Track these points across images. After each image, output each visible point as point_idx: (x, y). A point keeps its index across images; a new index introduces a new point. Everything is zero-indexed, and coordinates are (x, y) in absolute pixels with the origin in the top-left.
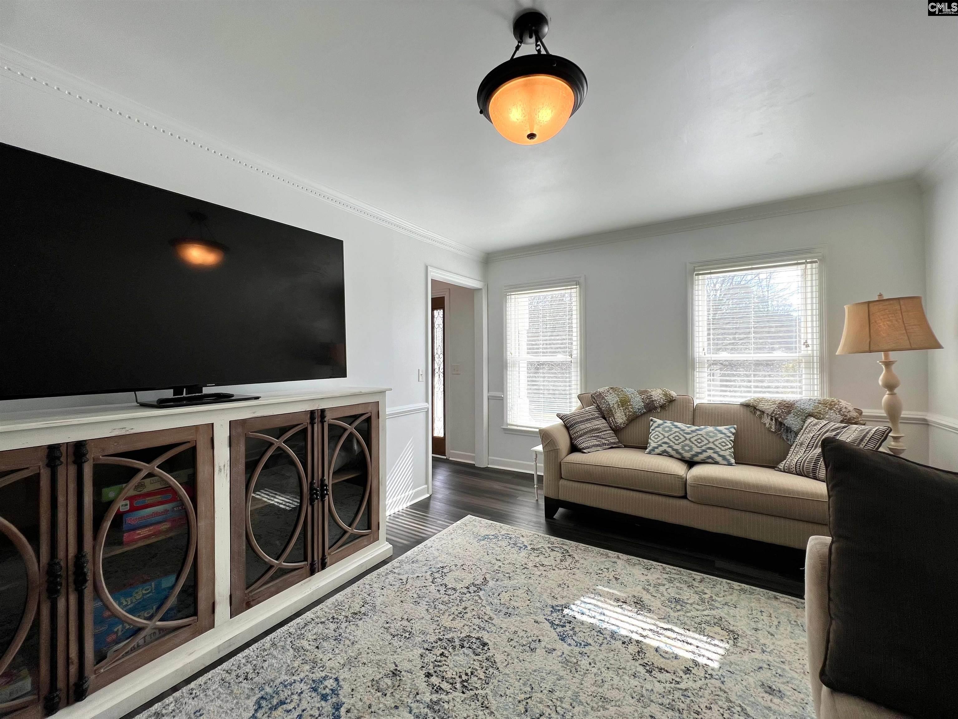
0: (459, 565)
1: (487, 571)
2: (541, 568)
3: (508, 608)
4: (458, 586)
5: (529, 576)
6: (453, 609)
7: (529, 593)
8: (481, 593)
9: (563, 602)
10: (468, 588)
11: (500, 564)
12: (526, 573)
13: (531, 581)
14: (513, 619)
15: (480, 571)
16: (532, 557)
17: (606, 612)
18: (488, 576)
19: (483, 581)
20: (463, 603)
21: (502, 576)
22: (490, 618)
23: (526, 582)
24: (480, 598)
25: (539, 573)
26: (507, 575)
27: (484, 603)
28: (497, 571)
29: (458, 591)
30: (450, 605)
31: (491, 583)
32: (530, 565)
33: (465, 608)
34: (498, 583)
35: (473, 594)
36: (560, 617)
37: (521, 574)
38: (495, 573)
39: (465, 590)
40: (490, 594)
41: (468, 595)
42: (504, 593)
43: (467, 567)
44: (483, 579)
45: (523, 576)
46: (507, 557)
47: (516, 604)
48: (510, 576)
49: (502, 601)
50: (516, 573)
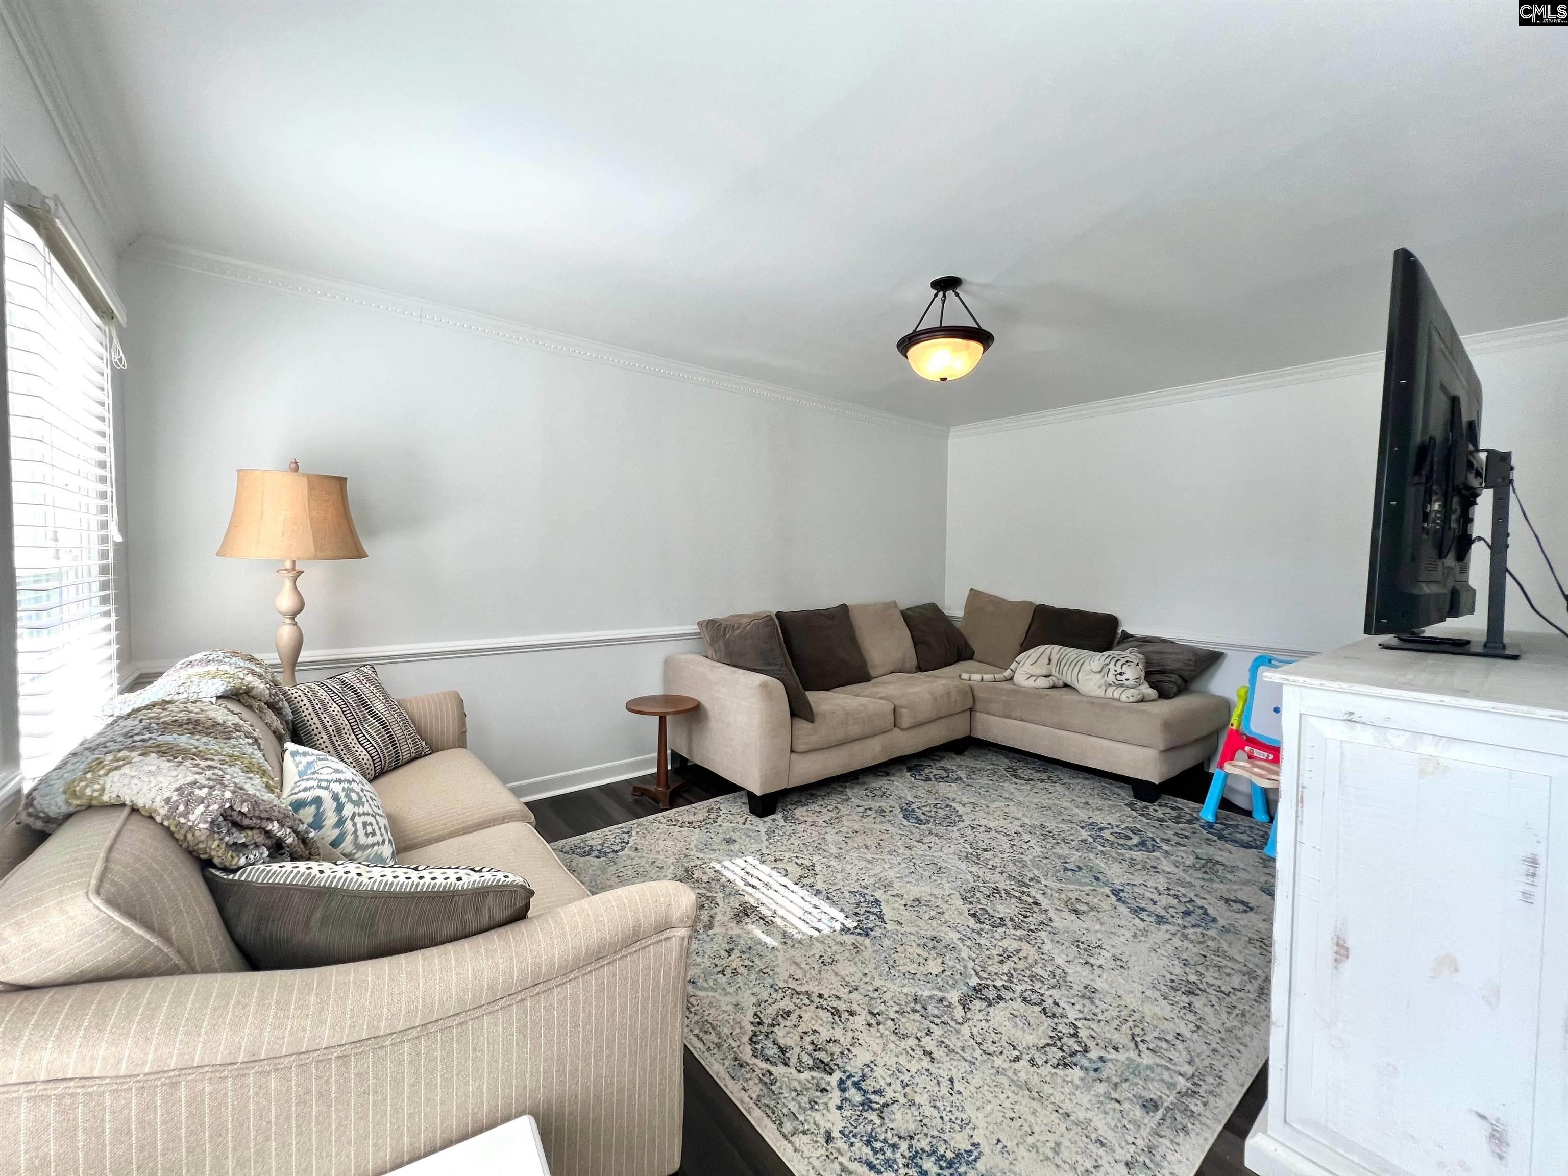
0: (1024, 1063)
1: (958, 1027)
2: (842, 1006)
3: (934, 948)
4: (1018, 1005)
5: (876, 995)
6: (1021, 965)
7: (891, 963)
8: (974, 981)
9: (849, 939)
10: (1000, 998)
11: (926, 1041)
12: (879, 1001)
13: (878, 983)
14: (930, 933)
15: (975, 1031)
16: (846, 1041)
18: (959, 1012)
19: (971, 1006)
20: (1006, 971)
21: (930, 1007)
22: (962, 940)
23: (889, 984)
24: (977, 974)
25: (855, 996)
26: (918, 1007)
27: (970, 964)
28: (937, 1021)
29: (1017, 995)
30: (1028, 973)
31: (953, 996)
32: (859, 1021)
33: (1001, 962)
34: (940, 994)
35: (989, 982)
37: (891, 1003)
38: (943, 1019)
39: (1004, 993)
40: (958, 977)
41: (999, 983)
42: (934, 973)
43: (1005, 1052)
44: (969, 1009)
45: (887, 997)
46: (903, 1060)
47: (920, 951)
48: (912, 1005)
49: (939, 960)
50: (897, 1008)
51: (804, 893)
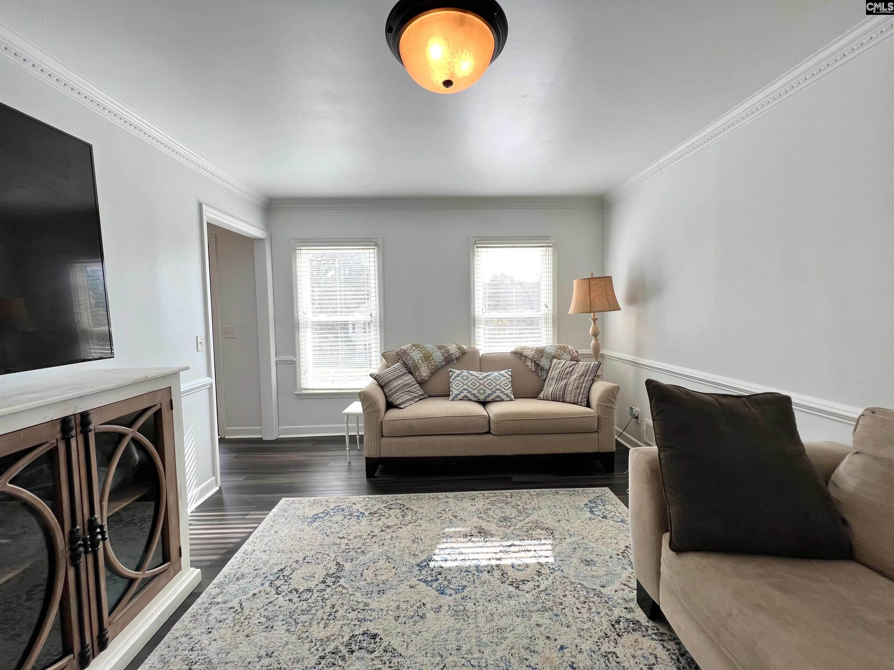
0: (301, 559)
1: (336, 555)
2: (388, 530)
3: (378, 586)
4: (312, 584)
5: (381, 543)
6: (320, 614)
7: (390, 560)
8: (342, 581)
9: (424, 557)
10: (324, 582)
11: (346, 542)
12: (377, 541)
13: (386, 547)
14: (389, 594)
15: (328, 558)
16: (375, 523)
17: (462, 550)
18: (339, 560)
19: (337, 567)
20: (328, 601)
21: (355, 554)
22: (366, 604)
23: (381, 550)
24: (344, 587)
25: (389, 536)
26: (360, 551)
27: (351, 591)
28: (347, 551)
29: (315, 590)
30: (313, 611)
31: (348, 566)
32: (377, 531)
33: (333, 606)
34: (354, 562)
35: (333, 587)
36: (429, 572)
37: (372, 544)
38: (345, 553)
39: (323, 586)
40: (352, 578)
41: (328, 590)
42: (365, 571)
43: (311, 558)
44: (336, 565)
45: (376, 546)
46: (349, 531)
47: (383, 578)
48: (363, 550)
49: (369, 580)
50: (367, 544)
51: (484, 563)
